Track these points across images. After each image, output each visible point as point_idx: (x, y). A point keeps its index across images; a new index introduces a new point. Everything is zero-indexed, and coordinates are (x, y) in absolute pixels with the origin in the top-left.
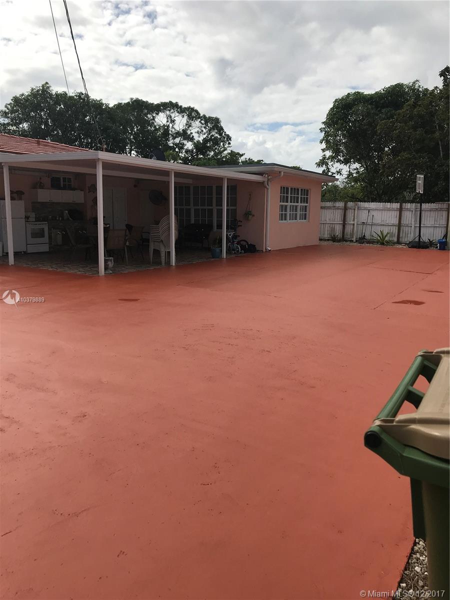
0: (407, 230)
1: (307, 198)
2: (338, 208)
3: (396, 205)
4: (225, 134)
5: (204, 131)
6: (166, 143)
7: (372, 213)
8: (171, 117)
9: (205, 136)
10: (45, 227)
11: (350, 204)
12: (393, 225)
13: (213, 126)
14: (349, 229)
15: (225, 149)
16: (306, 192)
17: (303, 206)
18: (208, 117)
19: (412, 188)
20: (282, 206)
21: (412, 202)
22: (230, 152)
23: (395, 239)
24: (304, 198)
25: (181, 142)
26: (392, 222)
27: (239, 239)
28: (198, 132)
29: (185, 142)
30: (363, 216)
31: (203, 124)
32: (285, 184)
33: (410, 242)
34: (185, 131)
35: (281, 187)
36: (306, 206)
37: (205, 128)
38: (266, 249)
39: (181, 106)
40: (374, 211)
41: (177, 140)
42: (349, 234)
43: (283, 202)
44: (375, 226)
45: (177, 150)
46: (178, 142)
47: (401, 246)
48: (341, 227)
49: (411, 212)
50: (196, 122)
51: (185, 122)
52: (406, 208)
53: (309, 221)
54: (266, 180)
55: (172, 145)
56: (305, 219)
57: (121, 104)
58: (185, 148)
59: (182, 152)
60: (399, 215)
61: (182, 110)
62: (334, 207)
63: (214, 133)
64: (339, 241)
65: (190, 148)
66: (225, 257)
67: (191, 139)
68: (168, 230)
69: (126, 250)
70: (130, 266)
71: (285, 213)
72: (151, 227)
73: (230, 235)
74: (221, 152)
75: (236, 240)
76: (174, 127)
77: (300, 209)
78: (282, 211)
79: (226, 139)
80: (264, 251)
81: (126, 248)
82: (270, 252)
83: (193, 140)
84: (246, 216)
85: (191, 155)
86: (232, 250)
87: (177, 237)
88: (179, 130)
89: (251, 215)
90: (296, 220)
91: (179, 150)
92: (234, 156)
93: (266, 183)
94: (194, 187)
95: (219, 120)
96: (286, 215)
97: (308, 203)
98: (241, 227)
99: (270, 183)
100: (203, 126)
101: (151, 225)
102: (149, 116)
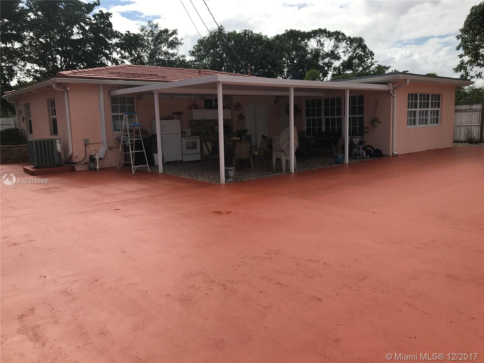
1: (439, 103)
2: (475, 111)
4: (368, 51)
5: (350, 50)
6: (317, 63)
8: (320, 41)
9: (350, 54)
10: (197, 140)
13: (357, 45)
15: (373, 64)
16: (438, 97)
17: (434, 111)
18: (352, 38)
20: (411, 112)
22: (377, 66)
24: (435, 103)
27: (365, 144)
28: (344, 52)
29: (333, 61)
31: (348, 45)
32: (414, 91)
34: (332, 52)
35: (409, 94)
36: (437, 111)
37: (350, 47)
38: (393, 154)
39: (329, 32)
41: (326, 60)
43: (412, 108)
45: (326, 68)
46: (327, 62)
48: (479, 129)
50: (343, 43)
51: (333, 44)
53: (441, 125)
54: (392, 88)
55: (322, 65)
56: (437, 123)
57: (279, 35)
58: (333, 66)
59: (331, 70)
61: (329, 35)
62: (471, 109)
63: (359, 51)
64: (477, 143)
65: (338, 66)
66: (348, 163)
67: (338, 58)
68: (288, 141)
69: (251, 160)
70: (254, 174)
71: (414, 119)
72: (274, 139)
73: (356, 141)
74: (368, 67)
75: (362, 146)
76: (324, 49)
77: (431, 114)
78: (411, 116)
79: (369, 55)
80: (391, 155)
81: (251, 158)
82: (397, 156)
83: (340, 59)
84: (372, 123)
85: (338, 71)
86: (357, 155)
87: (297, 146)
88: (327, 51)
89: (377, 122)
90: (427, 124)
91: (328, 68)
92: (381, 70)
93: (392, 91)
94: (325, 99)
95: (362, 39)
96: (415, 120)
97: (439, 108)
98: (368, 133)
99: (395, 91)
100: (349, 46)
101: (274, 137)
102: (302, 42)
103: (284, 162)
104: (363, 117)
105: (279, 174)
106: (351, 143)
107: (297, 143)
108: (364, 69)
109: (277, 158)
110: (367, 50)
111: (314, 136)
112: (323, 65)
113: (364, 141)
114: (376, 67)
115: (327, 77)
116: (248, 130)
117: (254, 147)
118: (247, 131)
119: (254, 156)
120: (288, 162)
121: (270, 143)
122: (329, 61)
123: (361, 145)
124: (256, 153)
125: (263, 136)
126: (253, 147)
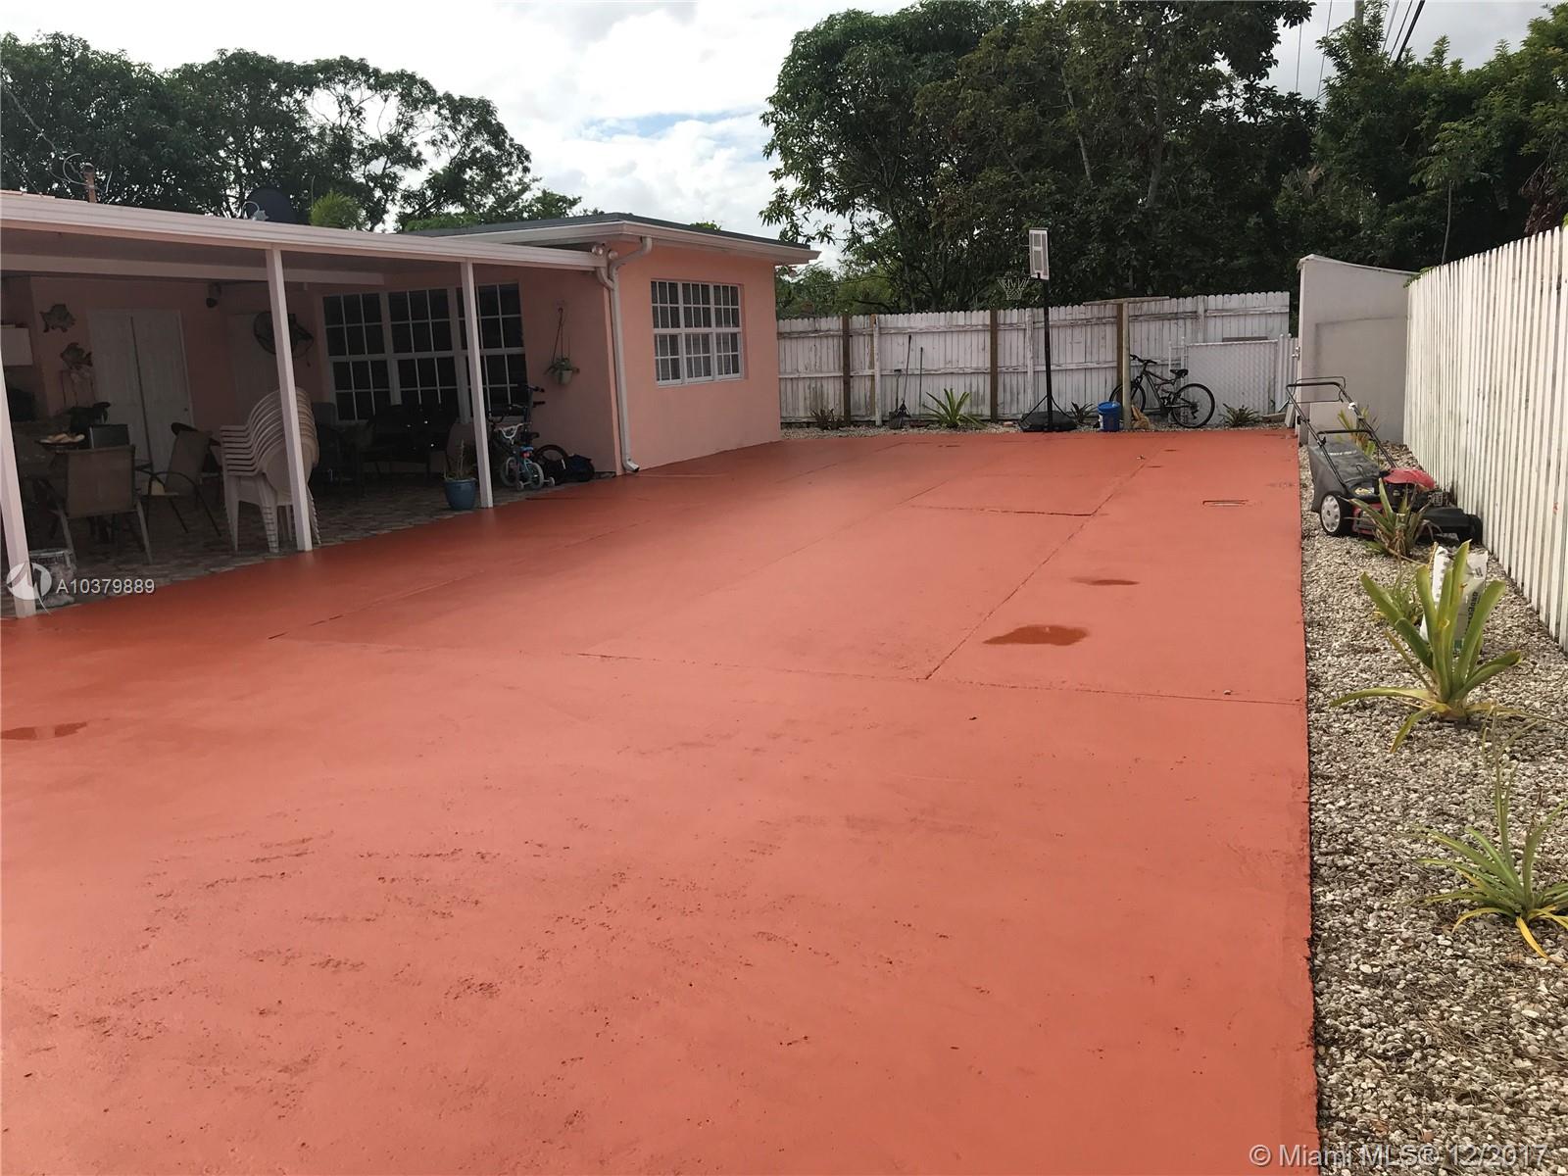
0: (1014, 382)
1: (735, 312)
2: (827, 335)
3: (981, 317)
4: (511, 145)
5: (452, 137)
6: (345, 175)
7: (920, 342)
8: (348, 99)
9: (454, 152)
11: (859, 321)
12: (976, 373)
13: (474, 124)
14: (860, 390)
15: (525, 188)
16: (731, 294)
17: (725, 335)
18: (457, 98)
19: (1021, 265)
20: (663, 337)
21: (1022, 305)
22: (539, 193)
23: (986, 411)
24: (727, 310)
25: (387, 171)
26: (974, 365)
27: (537, 443)
28: (433, 142)
29: (397, 169)
30: (896, 353)
31: (446, 120)
32: (666, 275)
33: (1025, 416)
34: (394, 140)
35: (653, 284)
36: (734, 336)
37: (453, 128)
38: (624, 469)
39: (377, 71)
40: (924, 336)
41: (377, 166)
42: (863, 402)
43: (665, 326)
44: (930, 378)
45: (378, 193)
46: (379, 172)
47: (1002, 429)
48: (839, 385)
49: (1021, 334)
50: (426, 113)
51: (394, 114)
52: (1008, 322)
53: (747, 377)
54: (603, 263)
55: (364, 181)
56: (736, 371)
57: (193, 65)
58: (402, 186)
59: (393, 200)
60: (992, 344)
61: (380, 81)
62: (816, 331)
63: (481, 143)
64: (838, 425)
65: (416, 187)
66: (491, 505)
67: (416, 162)
68: (278, 438)
69: (141, 515)
70: (158, 567)
71: (674, 359)
72: (224, 434)
73: (509, 433)
74: (514, 197)
75: (529, 448)
76: (364, 128)
77: (718, 344)
78: (664, 353)
79: (515, 158)
80: (619, 472)
81: (140, 508)
82: (637, 474)
83: (421, 164)
84: (553, 372)
85: (420, 205)
86: (518, 477)
87: (314, 457)
88: (378, 138)
89: (568, 370)
90: (710, 375)
91: (385, 193)
92: (553, 207)
93: (603, 272)
94: (391, 295)
95: (489, 106)
96: (675, 362)
97: (738, 326)
98: (544, 406)
99: (614, 272)
100: (448, 124)
101: (223, 428)
102: (284, 99)
103: (270, 517)
104: (522, 356)
105: (257, 560)
106: (494, 438)
107: (313, 445)
108: (502, 203)
109: (241, 503)
110: (507, 141)
111: (365, 421)
112: (367, 182)
113: (534, 431)
114: (538, 198)
115: (383, 223)
116: (108, 405)
117: (145, 467)
118: (108, 410)
119: (148, 500)
120: (286, 515)
121: (209, 449)
122: (385, 168)
123: (526, 446)
124: (157, 489)
125: (177, 428)
126: (141, 469)
